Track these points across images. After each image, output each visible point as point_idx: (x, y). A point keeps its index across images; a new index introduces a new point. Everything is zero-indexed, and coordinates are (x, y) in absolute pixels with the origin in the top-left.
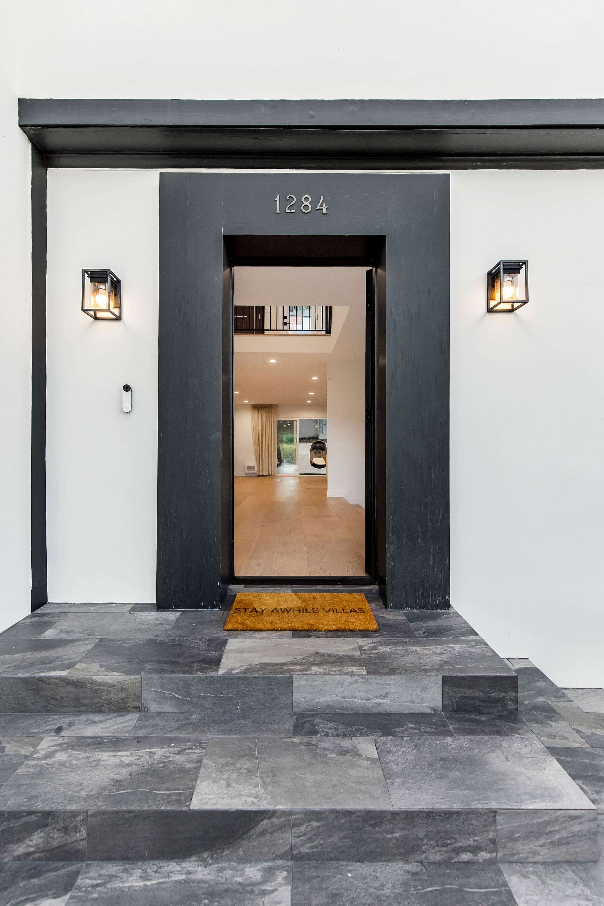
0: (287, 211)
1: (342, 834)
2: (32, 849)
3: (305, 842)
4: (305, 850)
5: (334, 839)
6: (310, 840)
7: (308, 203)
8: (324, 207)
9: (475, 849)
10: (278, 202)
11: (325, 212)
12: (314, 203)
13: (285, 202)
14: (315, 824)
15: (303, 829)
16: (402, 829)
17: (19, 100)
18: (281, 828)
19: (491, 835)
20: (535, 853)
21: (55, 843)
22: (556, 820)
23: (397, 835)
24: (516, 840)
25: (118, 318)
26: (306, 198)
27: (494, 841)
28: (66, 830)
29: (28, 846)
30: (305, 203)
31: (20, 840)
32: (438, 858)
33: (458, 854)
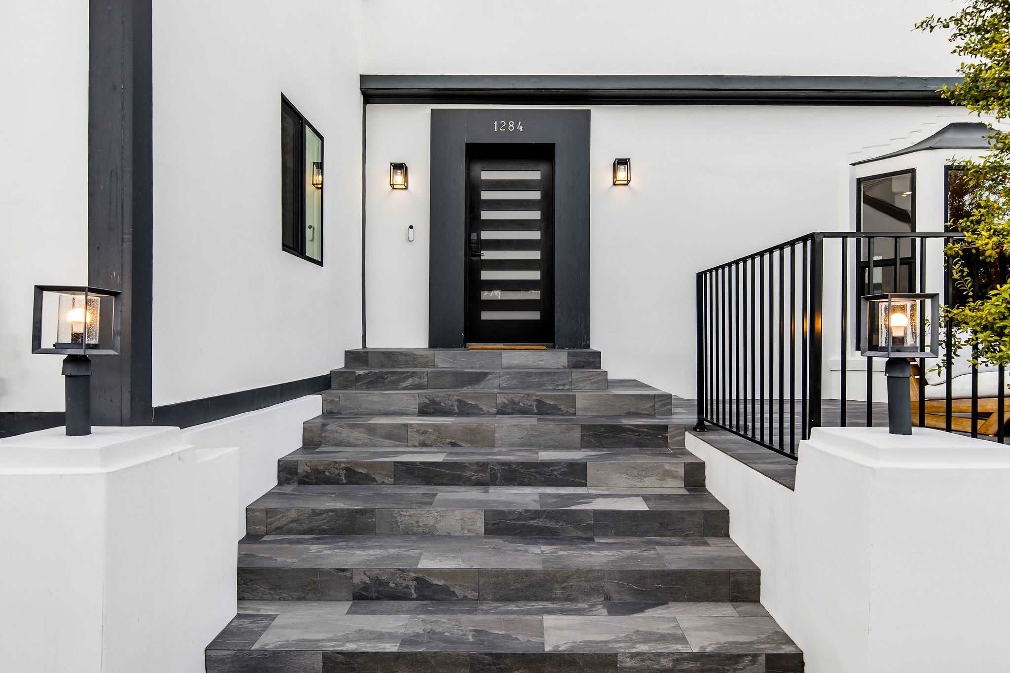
0: (501, 130)
1: (518, 380)
2: (408, 385)
3: (505, 382)
4: (504, 385)
5: (514, 382)
6: (506, 382)
7: (512, 126)
8: (521, 128)
9: (564, 385)
10: (496, 125)
11: (521, 130)
12: (516, 126)
13: (499, 126)
14: (508, 376)
15: (503, 378)
16: (539, 378)
17: (360, 75)
18: (496, 378)
19: (570, 380)
20: (585, 386)
21: (416, 383)
22: (592, 375)
23: (537, 380)
24: (578, 382)
25: (406, 188)
26: (511, 124)
27: (571, 382)
28: (420, 378)
29: (407, 384)
30: (511, 126)
31: (403, 382)
32: (551, 388)
33: (558, 387)
